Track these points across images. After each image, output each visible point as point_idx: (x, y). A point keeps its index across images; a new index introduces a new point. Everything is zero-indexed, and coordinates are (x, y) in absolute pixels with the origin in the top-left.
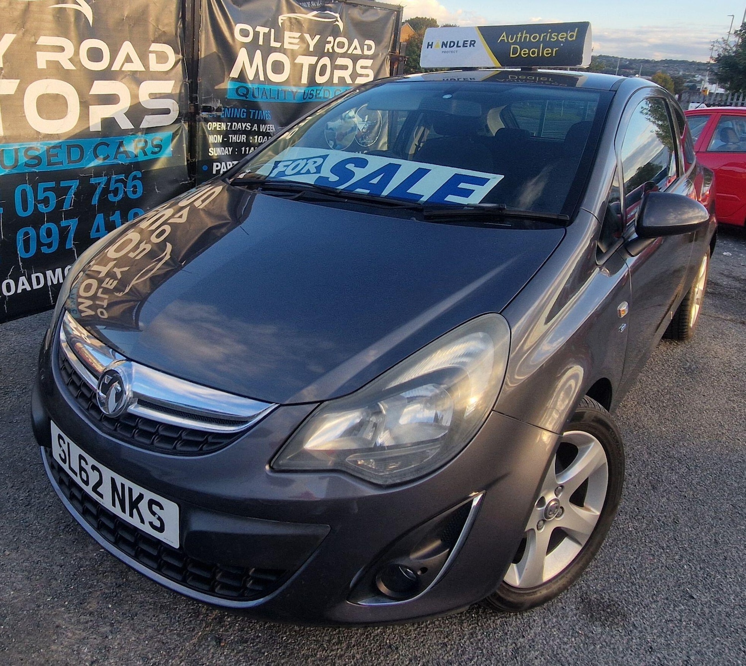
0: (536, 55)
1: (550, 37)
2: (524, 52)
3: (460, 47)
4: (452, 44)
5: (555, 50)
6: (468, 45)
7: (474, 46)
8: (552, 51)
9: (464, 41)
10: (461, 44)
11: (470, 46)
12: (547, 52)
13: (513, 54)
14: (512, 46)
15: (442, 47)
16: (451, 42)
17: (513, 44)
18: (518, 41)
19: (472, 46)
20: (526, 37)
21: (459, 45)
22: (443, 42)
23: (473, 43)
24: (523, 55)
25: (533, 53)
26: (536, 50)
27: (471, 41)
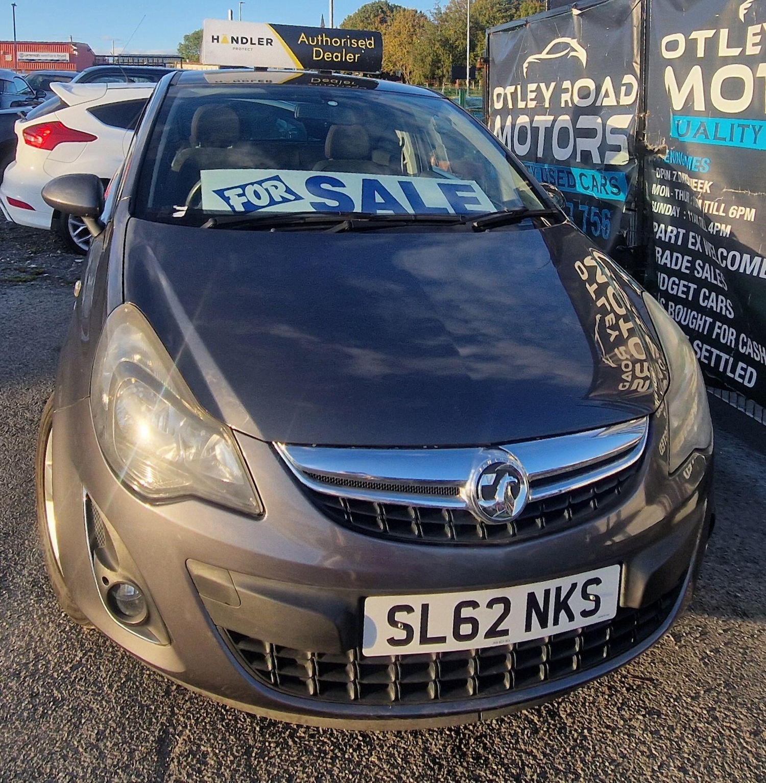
0: (339, 59)
1: (351, 43)
2: (327, 56)
3: (254, 44)
4: (244, 41)
5: (357, 56)
6: (265, 43)
7: (271, 45)
8: (355, 57)
9: (259, 39)
10: (255, 41)
11: (267, 44)
12: (350, 57)
13: (316, 57)
14: (315, 49)
15: (232, 42)
16: (242, 38)
17: (315, 46)
18: (320, 43)
19: (269, 44)
20: (327, 41)
21: (253, 42)
22: (233, 38)
23: (270, 42)
24: (326, 59)
25: (337, 57)
26: (339, 55)
27: (267, 39)
